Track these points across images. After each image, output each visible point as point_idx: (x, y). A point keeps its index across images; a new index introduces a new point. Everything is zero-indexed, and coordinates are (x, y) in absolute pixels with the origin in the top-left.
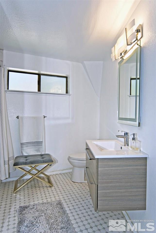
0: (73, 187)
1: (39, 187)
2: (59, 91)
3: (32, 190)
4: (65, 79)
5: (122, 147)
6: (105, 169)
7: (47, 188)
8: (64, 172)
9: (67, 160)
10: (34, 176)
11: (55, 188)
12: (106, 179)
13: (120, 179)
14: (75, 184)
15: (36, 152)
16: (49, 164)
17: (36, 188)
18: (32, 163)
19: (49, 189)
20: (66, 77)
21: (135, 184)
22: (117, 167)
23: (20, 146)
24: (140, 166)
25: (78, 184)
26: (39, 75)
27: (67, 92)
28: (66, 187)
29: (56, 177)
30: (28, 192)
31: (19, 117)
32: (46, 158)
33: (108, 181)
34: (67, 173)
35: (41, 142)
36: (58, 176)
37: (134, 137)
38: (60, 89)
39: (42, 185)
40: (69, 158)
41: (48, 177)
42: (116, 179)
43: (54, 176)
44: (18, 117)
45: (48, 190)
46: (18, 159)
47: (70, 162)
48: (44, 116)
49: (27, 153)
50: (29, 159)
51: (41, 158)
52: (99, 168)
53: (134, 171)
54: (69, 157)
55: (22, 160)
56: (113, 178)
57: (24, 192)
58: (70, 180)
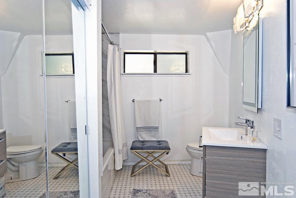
0: (191, 180)
1: (154, 175)
2: (180, 68)
3: (147, 177)
4: (184, 55)
5: (243, 137)
6: (214, 157)
7: (162, 177)
8: (183, 163)
9: (186, 149)
10: (150, 162)
11: (171, 178)
12: (215, 169)
13: (231, 171)
14: (194, 178)
15: (152, 138)
16: (165, 152)
17: (150, 175)
18: (148, 148)
19: (164, 178)
20: (186, 54)
21: (251, 178)
22: (228, 157)
23: (136, 131)
24: (258, 158)
25: (198, 178)
26: (155, 54)
27: (187, 71)
28: (183, 179)
29: (174, 167)
30: (142, 178)
31: (135, 100)
32: (164, 145)
33: (217, 170)
34: (186, 165)
35: (157, 128)
36: (176, 166)
37: (253, 125)
38: (182, 66)
39: (158, 173)
40: (188, 148)
41: (166, 166)
42: (227, 170)
43: (171, 166)
44: (133, 101)
45: (162, 178)
46: (135, 143)
47: (188, 152)
48: (160, 99)
49: (142, 138)
50: (145, 144)
51: (157, 144)
52: (207, 156)
53: (249, 164)
54: (188, 146)
55: (139, 145)
56: (223, 168)
57: (139, 177)
58: (188, 172)
